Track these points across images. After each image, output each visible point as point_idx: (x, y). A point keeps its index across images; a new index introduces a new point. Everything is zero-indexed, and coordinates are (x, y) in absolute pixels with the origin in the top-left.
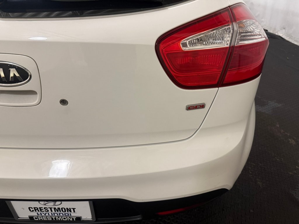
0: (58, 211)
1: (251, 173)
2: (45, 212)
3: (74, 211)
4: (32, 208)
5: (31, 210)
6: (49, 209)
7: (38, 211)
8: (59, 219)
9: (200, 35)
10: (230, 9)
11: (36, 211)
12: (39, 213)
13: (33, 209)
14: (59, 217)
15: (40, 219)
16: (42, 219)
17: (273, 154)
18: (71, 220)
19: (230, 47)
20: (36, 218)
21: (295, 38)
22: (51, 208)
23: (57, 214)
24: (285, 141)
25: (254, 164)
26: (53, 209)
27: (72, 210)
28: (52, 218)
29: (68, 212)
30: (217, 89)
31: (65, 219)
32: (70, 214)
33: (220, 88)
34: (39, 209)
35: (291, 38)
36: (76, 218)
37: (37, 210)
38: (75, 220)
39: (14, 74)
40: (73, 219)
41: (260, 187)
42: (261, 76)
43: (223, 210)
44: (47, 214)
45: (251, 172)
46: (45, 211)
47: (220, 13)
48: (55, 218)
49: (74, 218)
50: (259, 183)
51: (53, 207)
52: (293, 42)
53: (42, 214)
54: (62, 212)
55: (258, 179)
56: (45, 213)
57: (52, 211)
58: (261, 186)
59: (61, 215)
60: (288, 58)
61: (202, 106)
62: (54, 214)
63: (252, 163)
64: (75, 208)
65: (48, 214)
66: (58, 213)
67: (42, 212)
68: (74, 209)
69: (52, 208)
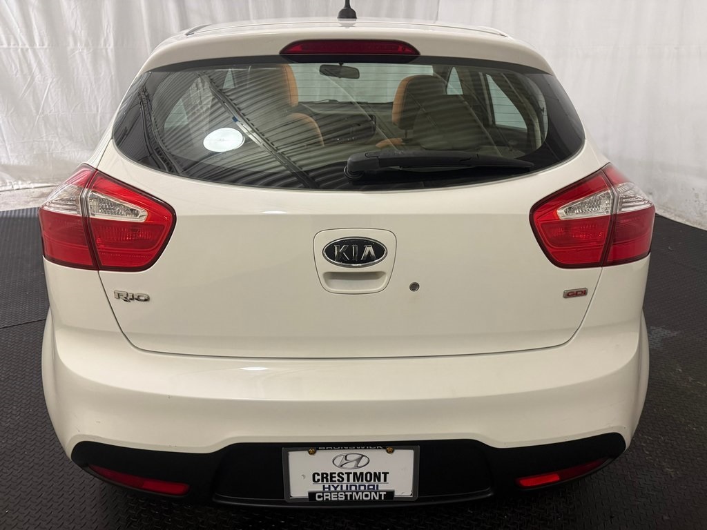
0: (358, 481)
1: (647, 453)
2: (337, 482)
3: (385, 480)
4: (318, 475)
5: (317, 477)
6: (345, 477)
7: (327, 481)
8: (357, 498)
9: (574, 203)
10: (602, 171)
11: (323, 481)
12: (327, 486)
13: (320, 477)
14: (357, 493)
15: (325, 498)
16: (329, 497)
17: (684, 419)
18: (377, 498)
19: (611, 215)
20: (319, 497)
21: (675, 210)
22: (348, 474)
23: (356, 486)
24: (699, 396)
25: (650, 438)
26: (351, 476)
27: (382, 476)
28: (346, 496)
29: (375, 481)
30: (601, 268)
31: (367, 496)
32: (378, 486)
33: (604, 268)
34: (329, 477)
35: (668, 211)
36: (385, 493)
37: (325, 480)
38: (383, 498)
39: (369, 252)
40: (380, 496)
41: (671, 477)
42: (651, 256)
43: (612, 517)
44: (339, 489)
45: (647, 450)
46: (338, 480)
47: (585, 181)
48: (351, 496)
49: (383, 494)
50: (667, 469)
51: (353, 471)
52: (673, 219)
53: (331, 487)
54: (364, 481)
55: (664, 464)
56: (336, 485)
57: (348, 480)
58: (673, 476)
59: (362, 488)
60: (669, 248)
61: (584, 292)
62: (351, 486)
63: (646, 437)
64: (388, 473)
65: (342, 486)
66: (358, 485)
67: (331, 484)
68: (385, 474)
69: (351, 473)
